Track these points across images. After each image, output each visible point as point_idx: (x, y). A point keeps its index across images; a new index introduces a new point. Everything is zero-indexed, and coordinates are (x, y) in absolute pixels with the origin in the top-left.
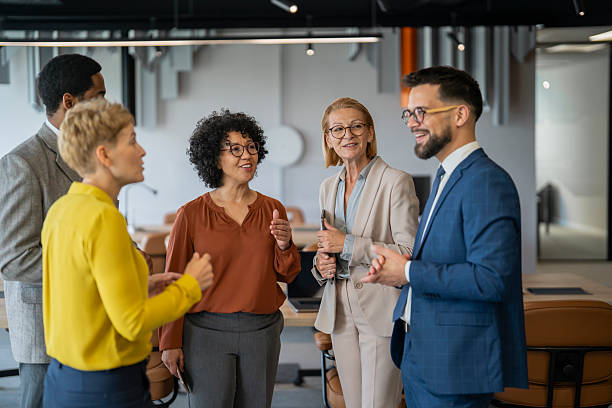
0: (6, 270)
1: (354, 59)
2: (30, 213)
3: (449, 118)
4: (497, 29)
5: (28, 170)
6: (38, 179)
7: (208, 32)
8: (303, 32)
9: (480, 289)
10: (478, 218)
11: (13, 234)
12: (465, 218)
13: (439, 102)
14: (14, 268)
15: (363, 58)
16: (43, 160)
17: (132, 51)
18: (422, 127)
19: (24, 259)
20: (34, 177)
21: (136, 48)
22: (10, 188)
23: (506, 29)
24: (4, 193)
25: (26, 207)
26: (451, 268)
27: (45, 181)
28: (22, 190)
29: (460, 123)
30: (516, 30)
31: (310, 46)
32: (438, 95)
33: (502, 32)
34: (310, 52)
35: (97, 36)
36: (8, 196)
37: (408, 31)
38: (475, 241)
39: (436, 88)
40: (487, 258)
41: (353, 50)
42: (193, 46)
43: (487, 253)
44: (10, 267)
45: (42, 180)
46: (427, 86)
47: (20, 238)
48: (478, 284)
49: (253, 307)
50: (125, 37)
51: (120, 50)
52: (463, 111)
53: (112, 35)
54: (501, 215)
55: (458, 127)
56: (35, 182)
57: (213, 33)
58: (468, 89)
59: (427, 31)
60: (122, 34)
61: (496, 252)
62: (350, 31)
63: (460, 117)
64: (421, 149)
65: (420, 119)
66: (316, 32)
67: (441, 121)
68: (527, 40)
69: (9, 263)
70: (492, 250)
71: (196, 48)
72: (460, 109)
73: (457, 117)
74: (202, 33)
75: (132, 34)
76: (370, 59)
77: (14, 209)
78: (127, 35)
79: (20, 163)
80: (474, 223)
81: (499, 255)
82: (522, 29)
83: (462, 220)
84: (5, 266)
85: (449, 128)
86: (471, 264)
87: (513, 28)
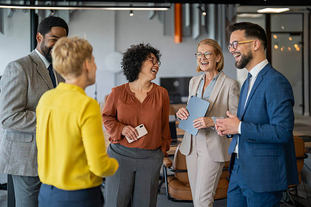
0: (4, 123)
1: (152, 18)
2: (20, 93)
3: (250, 46)
4: (219, 5)
5: (22, 70)
6: (27, 75)
7: (78, 3)
8: (128, 4)
9: (278, 136)
10: (275, 101)
11: (10, 104)
12: (267, 101)
13: (244, 38)
14: (10, 121)
15: (156, 18)
16: (31, 66)
17: (37, 12)
18: (237, 51)
19: (15, 117)
20: (24, 74)
21: (39, 10)
22: (11, 79)
23: (223, 6)
24: (7, 82)
25: (18, 90)
26: (262, 126)
27: (30, 77)
28: (17, 80)
29: (256, 49)
30: (228, 6)
31: (131, 12)
32: (244, 35)
33: (222, 7)
34: (131, 15)
35: (17, 3)
36: (9, 83)
37: (178, 5)
38: (274, 113)
39: (243, 31)
40: (281, 122)
41: (152, 14)
42: (70, 10)
43: (281, 119)
44: (7, 121)
45: (28, 76)
46: (239, 31)
47: (13, 106)
48: (277, 134)
49: (144, 146)
50: (33, 4)
51: (29, 11)
52: (257, 43)
53: (25, 3)
54: (286, 99)
55: (255, 51)
56: (25, 77)
57: (80, 4)
58: (259, 32)
59: (187, 5)
60: (31, 2)
61: (286, 118)
62: (150, 4)
63: (255, 46)
64: (238, 64)
65: (235, 48)
66: (134, 4)
67: (246, 48)
68: (233, 11)
69: (6, 119)
70: (283, 118)
71: (71, 12)
72: (256, 42)
73: (254, 46)
74: (75, 3)
75: (37, 3)
76: (160, 19)
77: (12, 90)
78: (34, 3)
79: (18, 66)
80: (273, 104)
81: (287, 120)
82: (230, 6)
83: (266, 103)
84: (4, 121)
85: (250, 51)
86: (273, 125)
87: (226, 5)
